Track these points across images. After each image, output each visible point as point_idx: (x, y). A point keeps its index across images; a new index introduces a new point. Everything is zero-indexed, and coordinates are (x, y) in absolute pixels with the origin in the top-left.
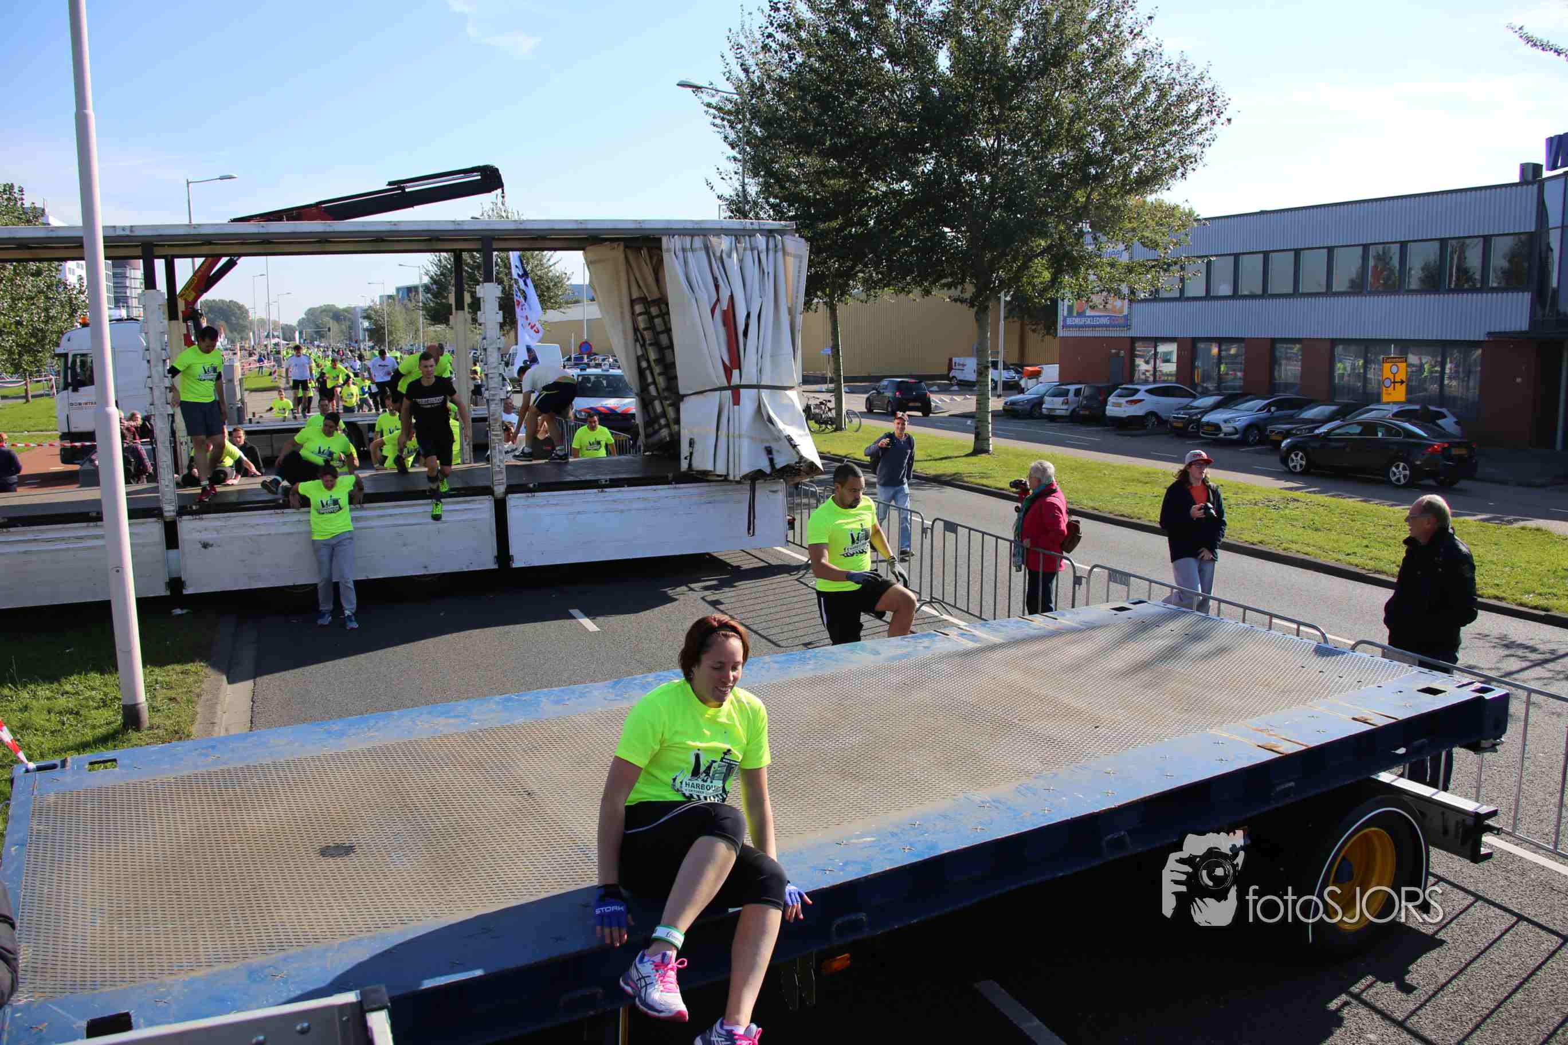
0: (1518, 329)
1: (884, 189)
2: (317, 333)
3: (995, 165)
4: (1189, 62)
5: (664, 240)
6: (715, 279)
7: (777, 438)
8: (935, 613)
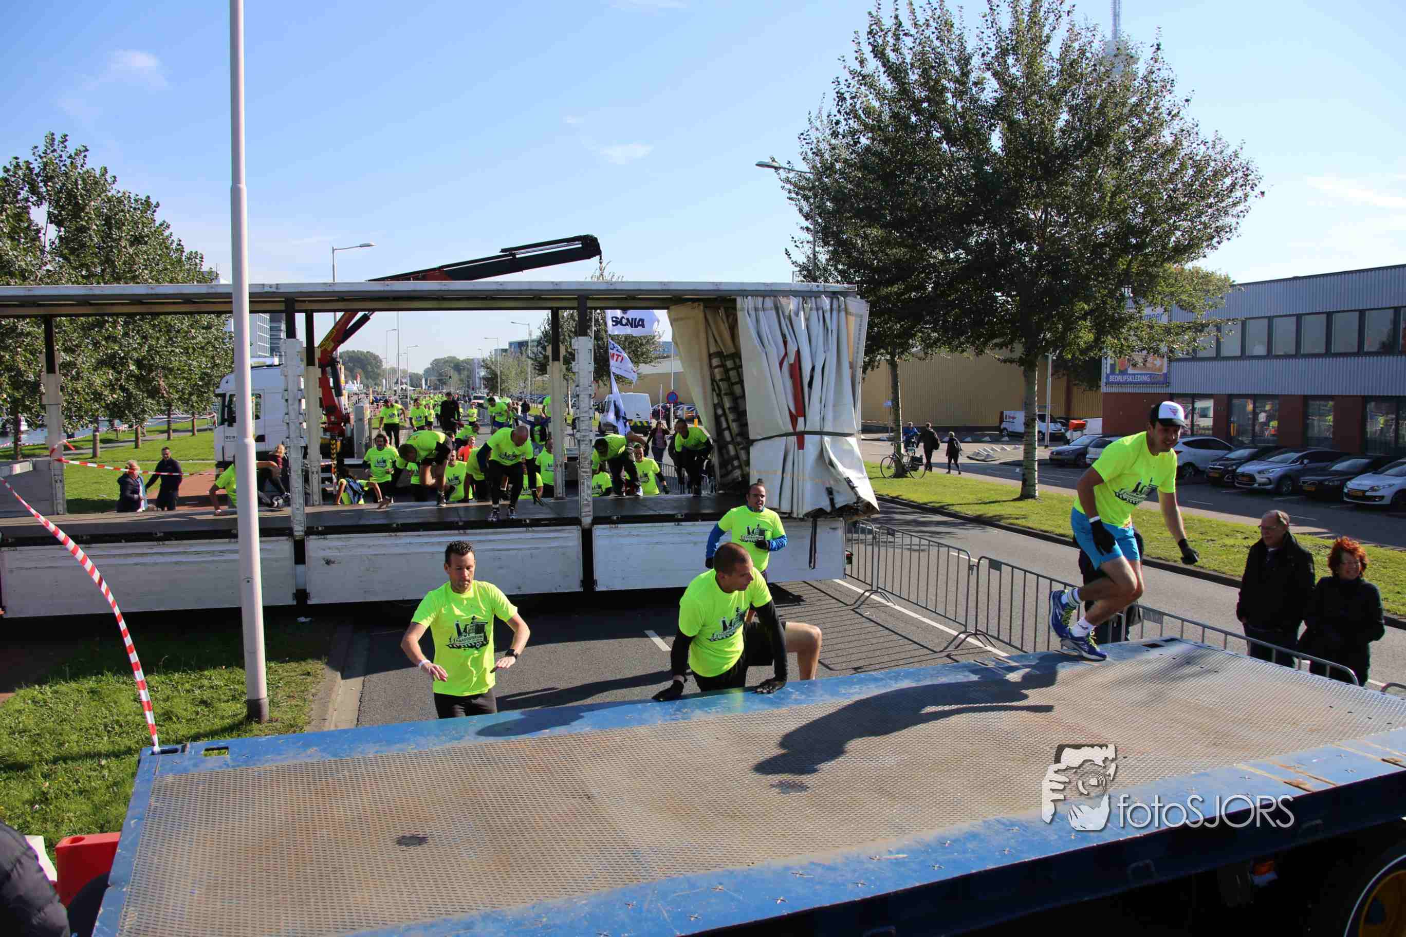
1: (941, 257)
2: (440, 380)
3: (1042, 236)
4: (1224, 140)
5: (739, 300)
6: (784, 336)
7: (837, 480)
8: (980, 644)
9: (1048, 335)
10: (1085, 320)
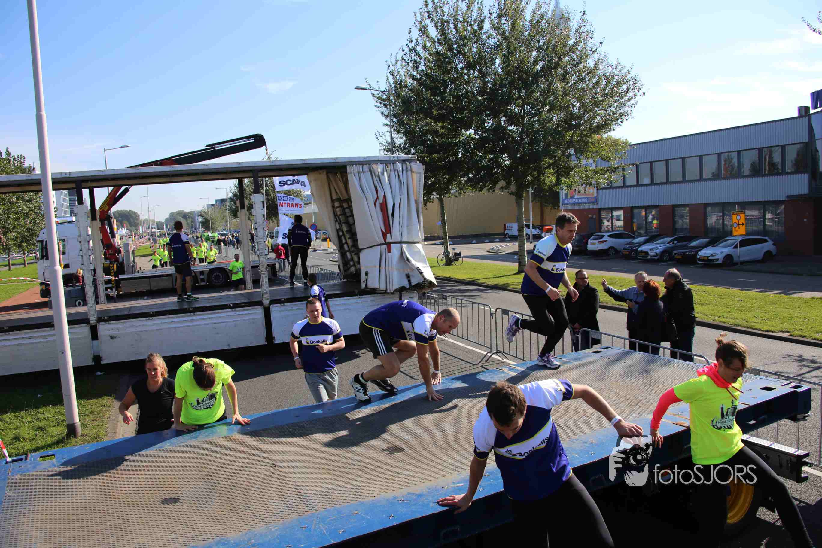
0: (803, 193)
4: (621, 64)
5: (348, 167)
6: (376, 187)
7: (412, 269)
8: (500, 358)
9: (529, 178)
10: (550, 169)
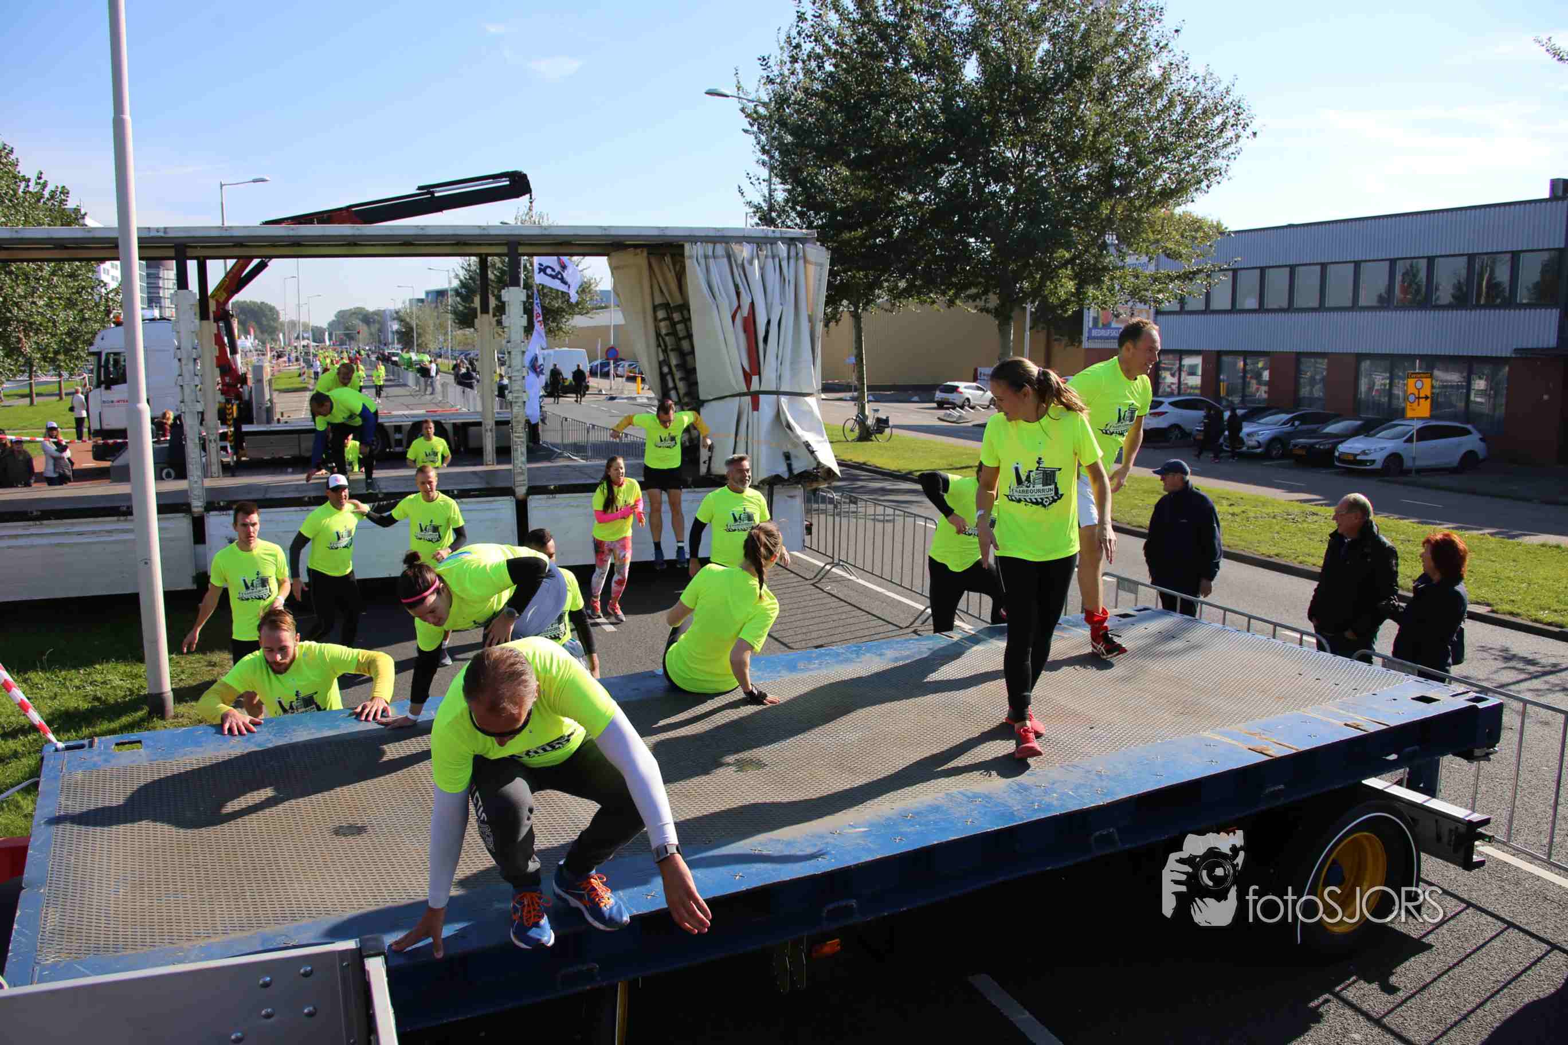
0: (1546, 346)
1: (910, 198)
2: (347, 335)
3: (1020, 176)
4: (1215, 75)
5: (687, 246)
6: (737, 287)
7: (796, 445)
9: (1026, 284)
10: (1066, 269)
